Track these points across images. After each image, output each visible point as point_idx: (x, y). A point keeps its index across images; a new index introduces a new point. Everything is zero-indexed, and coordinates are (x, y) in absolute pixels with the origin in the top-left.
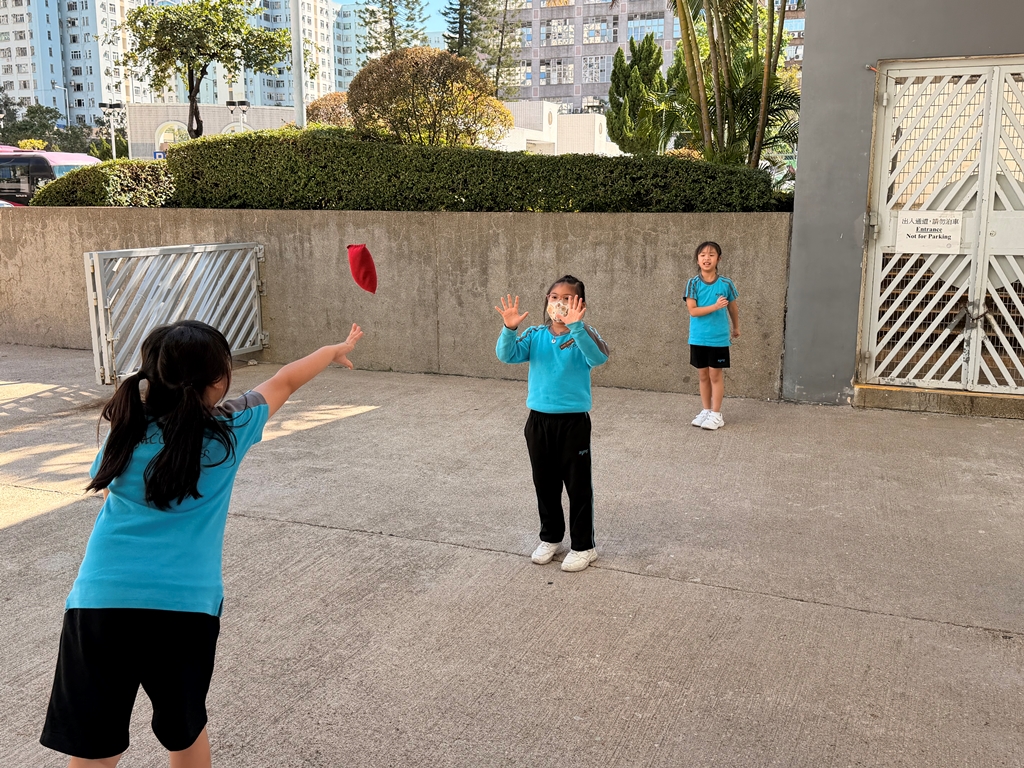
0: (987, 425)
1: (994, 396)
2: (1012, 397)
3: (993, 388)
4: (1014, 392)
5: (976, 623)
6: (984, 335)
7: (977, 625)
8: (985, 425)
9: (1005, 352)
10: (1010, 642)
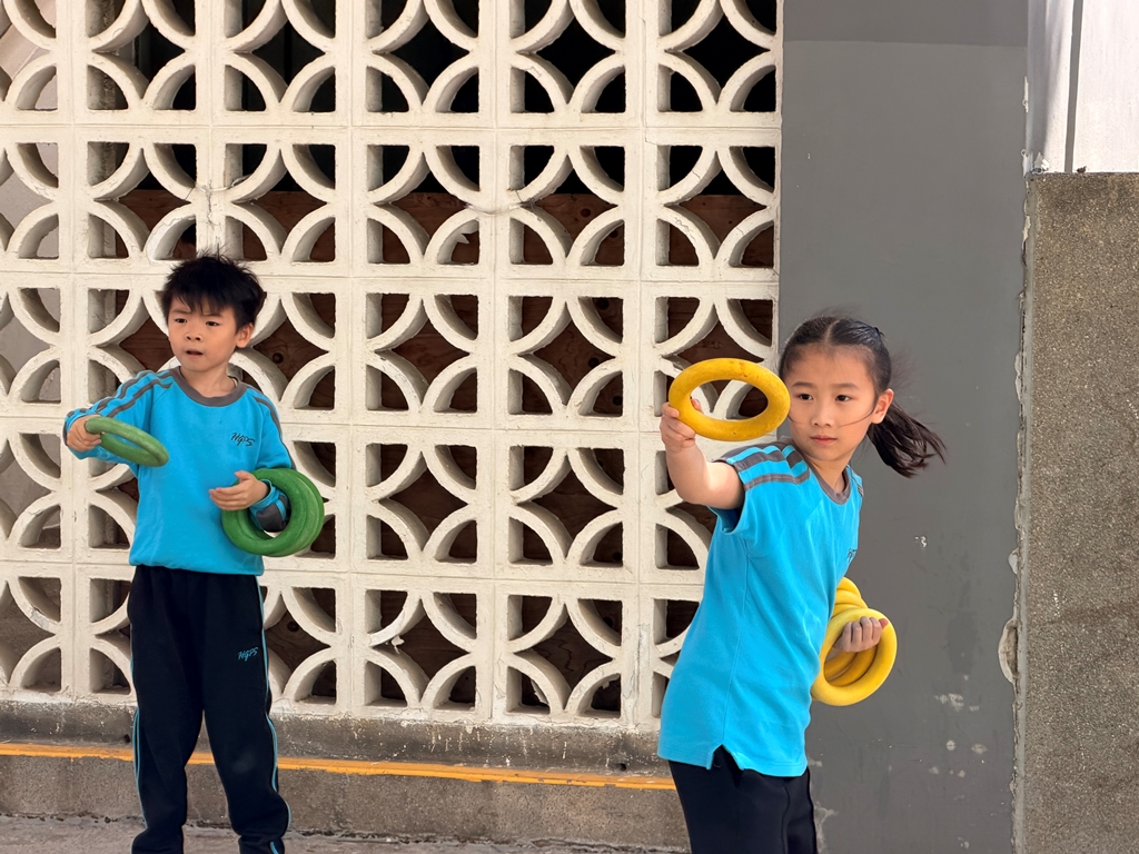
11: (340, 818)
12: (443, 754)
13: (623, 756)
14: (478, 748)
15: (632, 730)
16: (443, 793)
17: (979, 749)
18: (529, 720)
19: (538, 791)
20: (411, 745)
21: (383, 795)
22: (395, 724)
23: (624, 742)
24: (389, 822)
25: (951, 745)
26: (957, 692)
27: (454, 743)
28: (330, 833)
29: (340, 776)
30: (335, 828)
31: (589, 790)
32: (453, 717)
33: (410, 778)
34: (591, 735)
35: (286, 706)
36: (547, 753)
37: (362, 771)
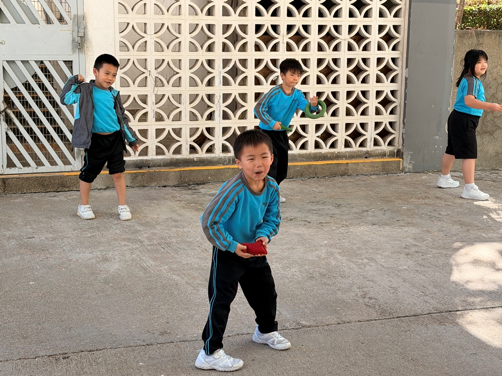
0: (19, 200)
1: (21, 176)
2: (34, 175)
3: (19, 170)
4: (35, 171)
5: (41, 354)
6: (7, 126)
7: (42, 354)
8: (17, 201)
9: (25, 140)
10: (69, 360)
11: (316, 174)
12: (331, 158)
13: (367, 155)
14: (338, 156)
15: (369, 150)
16: (338, 166)
17: (441, 147)
18: (348, 149)
19: (357, 164)
20: (324, 157)
21: (326, 168)
22: (321, 153)
23: (367, 152)
24: (327, 174)
25: (436, 146)
26: (438, 136)
27: (333, 156)
28: (314, 178)
29: (316, 165)
30: (315, 176)
31: (368, 162)
32: (332, 150)
33: (331, 164)
34: (361, 151)
35: (297, 151)
36: (352, 156)
37: (321, 163)
